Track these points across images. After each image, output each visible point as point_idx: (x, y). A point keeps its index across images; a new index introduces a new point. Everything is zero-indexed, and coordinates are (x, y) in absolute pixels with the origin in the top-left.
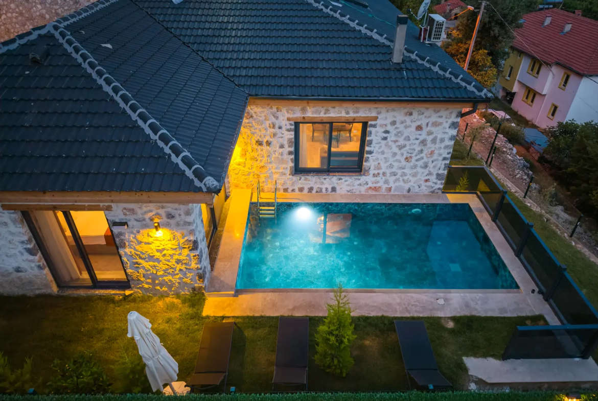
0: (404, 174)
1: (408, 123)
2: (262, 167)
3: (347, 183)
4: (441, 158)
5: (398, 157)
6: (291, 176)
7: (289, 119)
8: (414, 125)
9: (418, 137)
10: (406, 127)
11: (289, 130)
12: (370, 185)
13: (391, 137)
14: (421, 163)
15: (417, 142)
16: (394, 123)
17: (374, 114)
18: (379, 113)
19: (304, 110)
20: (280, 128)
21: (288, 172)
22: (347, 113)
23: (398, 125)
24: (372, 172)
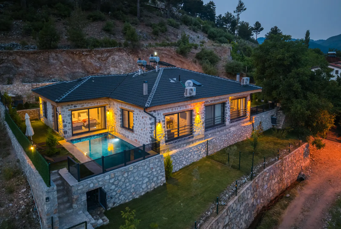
0: (142, 137)
1: (141, 115)
2: (116, 122)
3: (130, 135)
4: (149, 132)
5: (140, 128)
6: (120, 128)
7: (119, 107)
8: (142, 116)
9: (143, 121)
10: (140, 116)
11: (119, 111)
12: (135, 138)
13: (138, 120)
14: (145, 132)
15: (143, 123)
16: (137, 114)
17: (133, 110)
18: (134, 110)
19: (122, 105)
20: (118, 110)
21: (120, 126)
22: (129, 108)
23: (138, 115)
24: (135, 133)
